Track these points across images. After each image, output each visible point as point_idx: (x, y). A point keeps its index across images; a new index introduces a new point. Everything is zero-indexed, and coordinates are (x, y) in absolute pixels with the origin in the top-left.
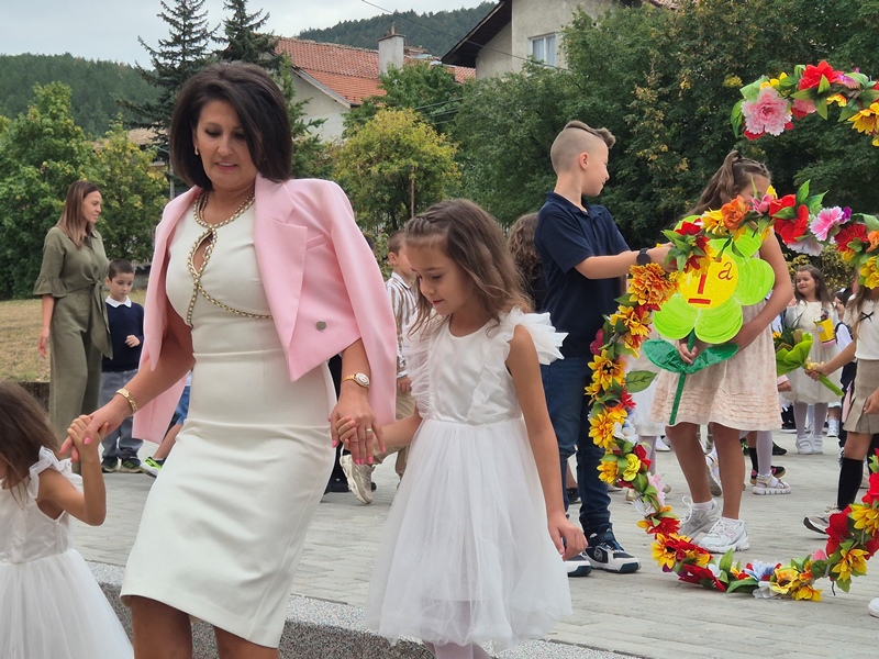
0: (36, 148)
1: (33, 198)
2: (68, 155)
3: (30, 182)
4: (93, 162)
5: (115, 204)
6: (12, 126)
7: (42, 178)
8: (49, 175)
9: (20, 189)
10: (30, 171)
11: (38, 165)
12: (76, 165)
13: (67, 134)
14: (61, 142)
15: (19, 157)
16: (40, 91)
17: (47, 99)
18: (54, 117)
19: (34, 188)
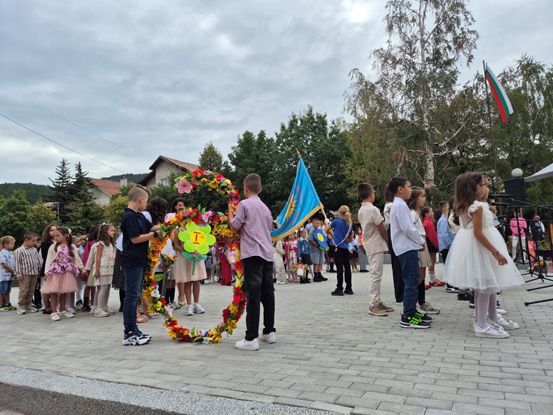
0: (13, 208)
1: (12, 222)
2: (24, 209)
3: (11, 217)
4: (32, 211)
5: (39, 223)
6: (6, 201)
7: (15, 216)
8: (18, 215)
9: (7, 219)
10: (11, 214)
11: (14, 212)
12: (26, 212)
13: (24, 204)
14: (22, 206)
15: (8, 210)
16: (16, 192)
17: (18, 194)
18: (20, 199)
19: (12, 219)
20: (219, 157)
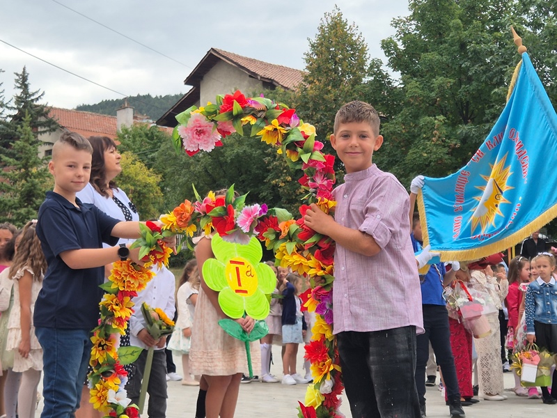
20: (357, 50)
